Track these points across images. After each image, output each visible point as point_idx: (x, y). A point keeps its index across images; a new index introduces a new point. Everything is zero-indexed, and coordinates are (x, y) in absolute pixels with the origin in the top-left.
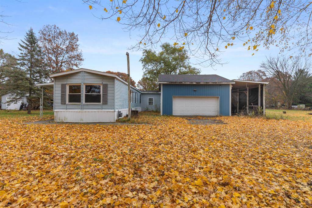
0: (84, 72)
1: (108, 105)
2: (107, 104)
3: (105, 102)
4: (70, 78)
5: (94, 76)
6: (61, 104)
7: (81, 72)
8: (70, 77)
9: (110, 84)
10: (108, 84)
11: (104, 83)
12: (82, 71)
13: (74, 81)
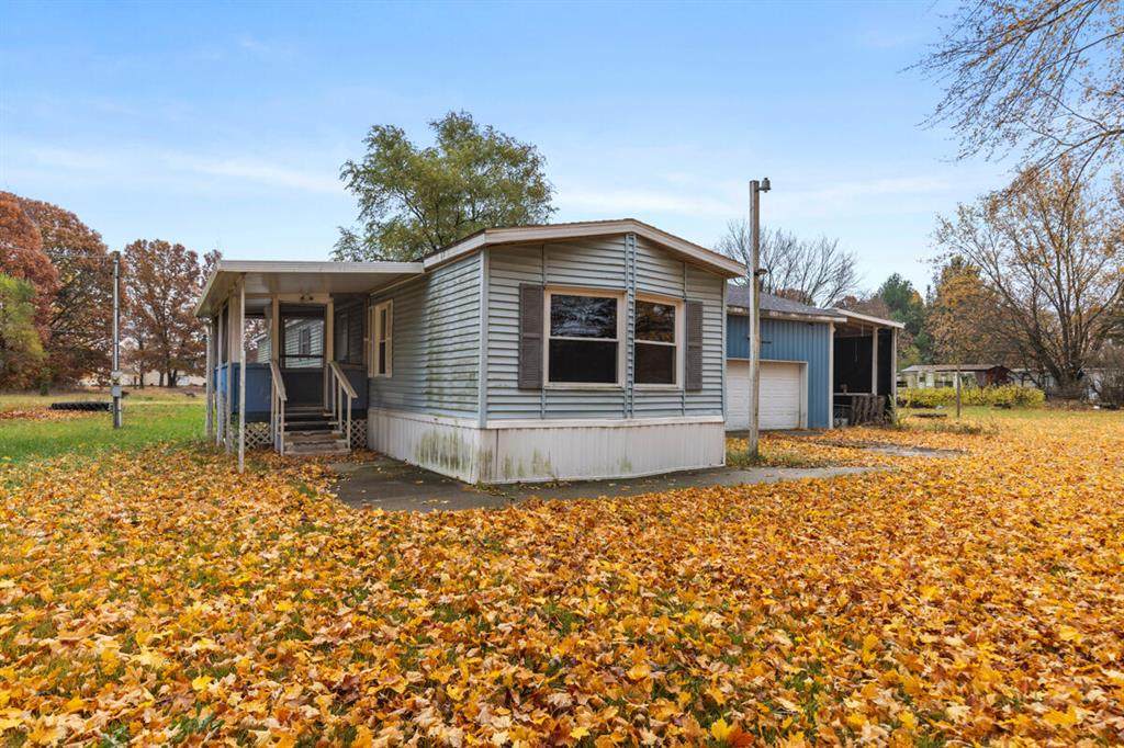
0: (640, 238)
1: (703, 393)
2: (699, 390)
3: (694, 383)
4: (567, 256)
5: (665, 262)
6: (520, 389)
7: (623, 235)
8: (570, 253)
9: (709, 302)
10: (705, 302)
11: (691, 296)
12: (631, 234)
13: (587, 276)
